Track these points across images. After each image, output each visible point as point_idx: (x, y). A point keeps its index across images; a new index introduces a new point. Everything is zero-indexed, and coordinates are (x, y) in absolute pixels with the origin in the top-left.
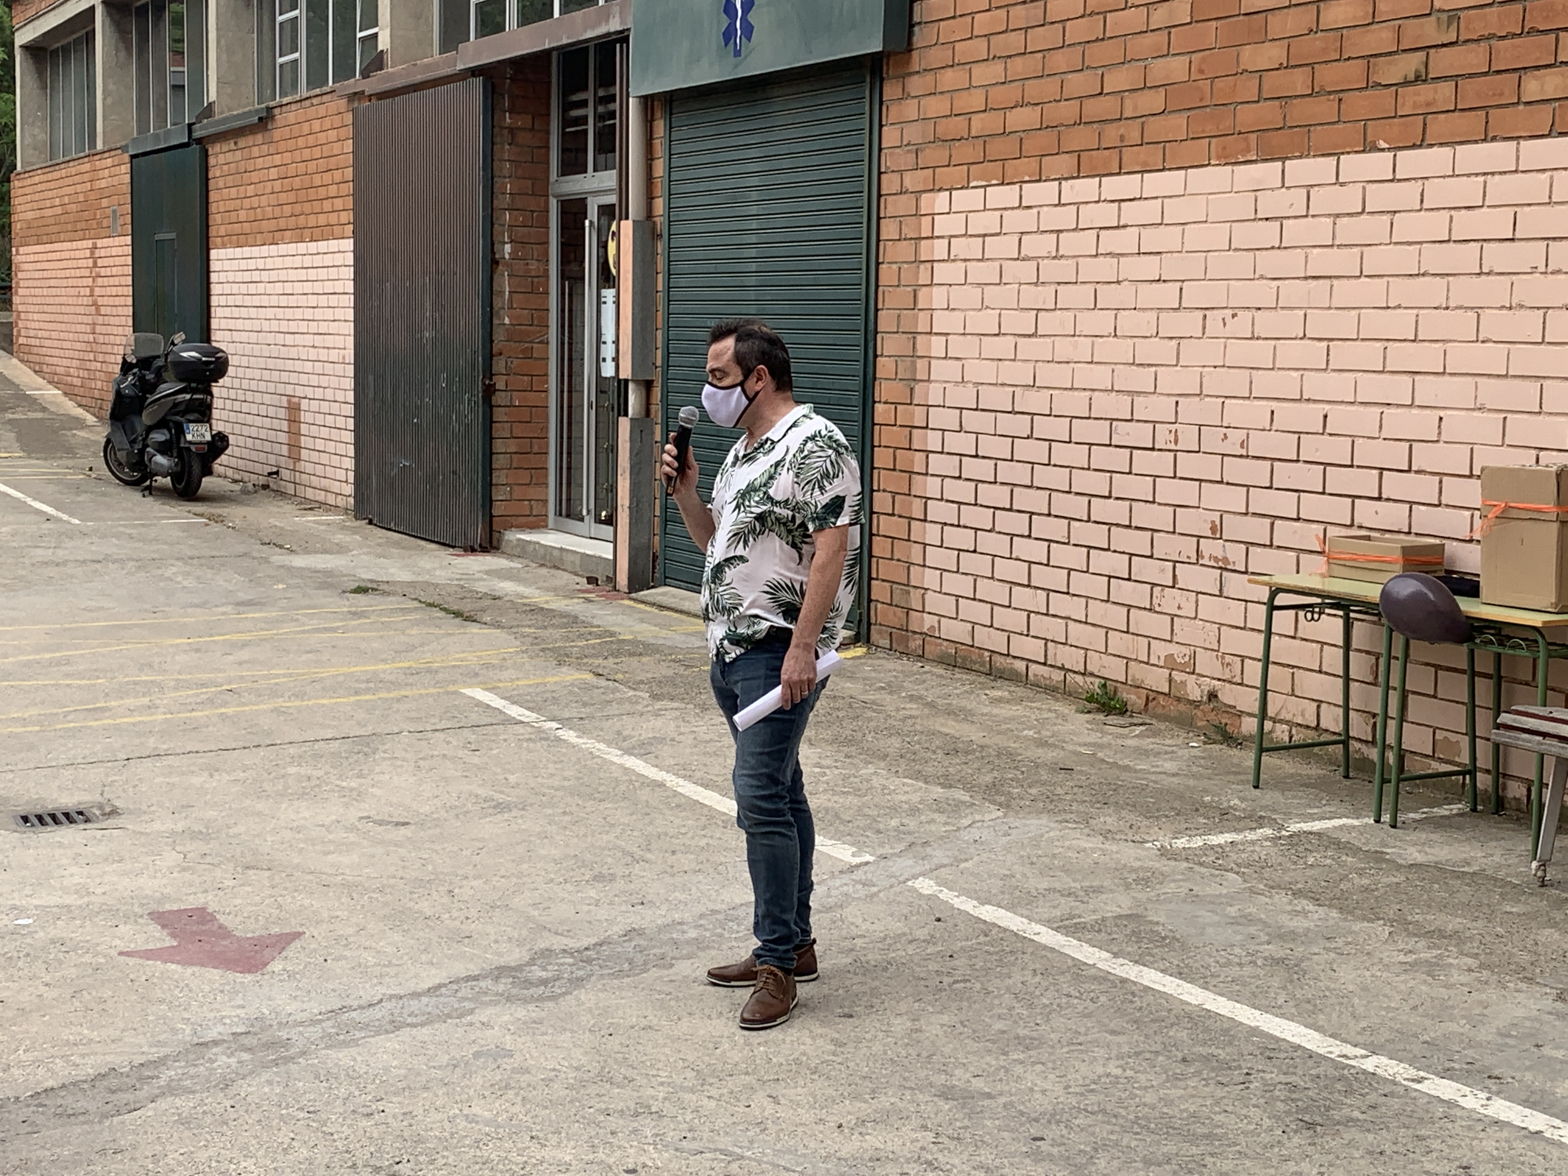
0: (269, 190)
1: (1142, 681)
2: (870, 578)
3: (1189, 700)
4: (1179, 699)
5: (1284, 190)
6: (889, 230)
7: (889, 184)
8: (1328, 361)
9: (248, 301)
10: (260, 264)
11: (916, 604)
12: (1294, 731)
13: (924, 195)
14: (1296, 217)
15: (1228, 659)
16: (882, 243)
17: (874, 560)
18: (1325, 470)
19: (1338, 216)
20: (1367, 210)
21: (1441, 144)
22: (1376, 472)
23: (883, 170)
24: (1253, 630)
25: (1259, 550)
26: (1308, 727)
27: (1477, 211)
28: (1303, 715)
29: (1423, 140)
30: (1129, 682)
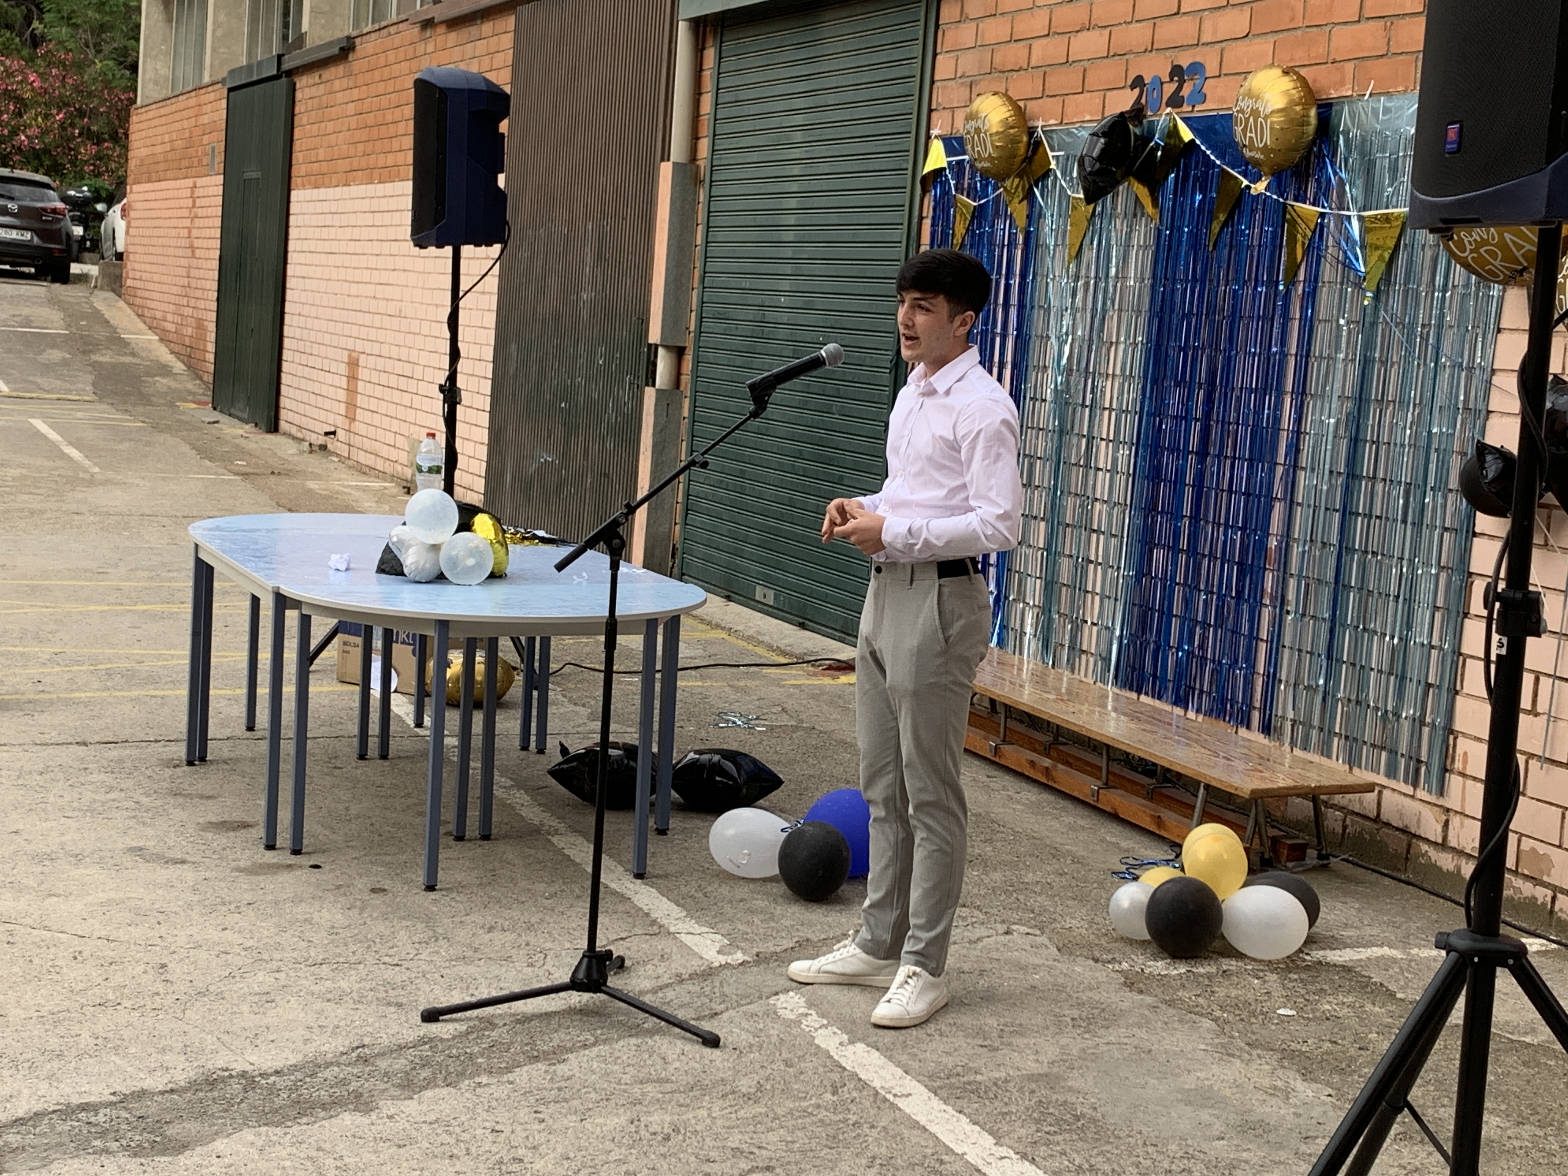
0: (345, 128)
9: (321, 246)
10: (333, 206)
23: (933, 107)
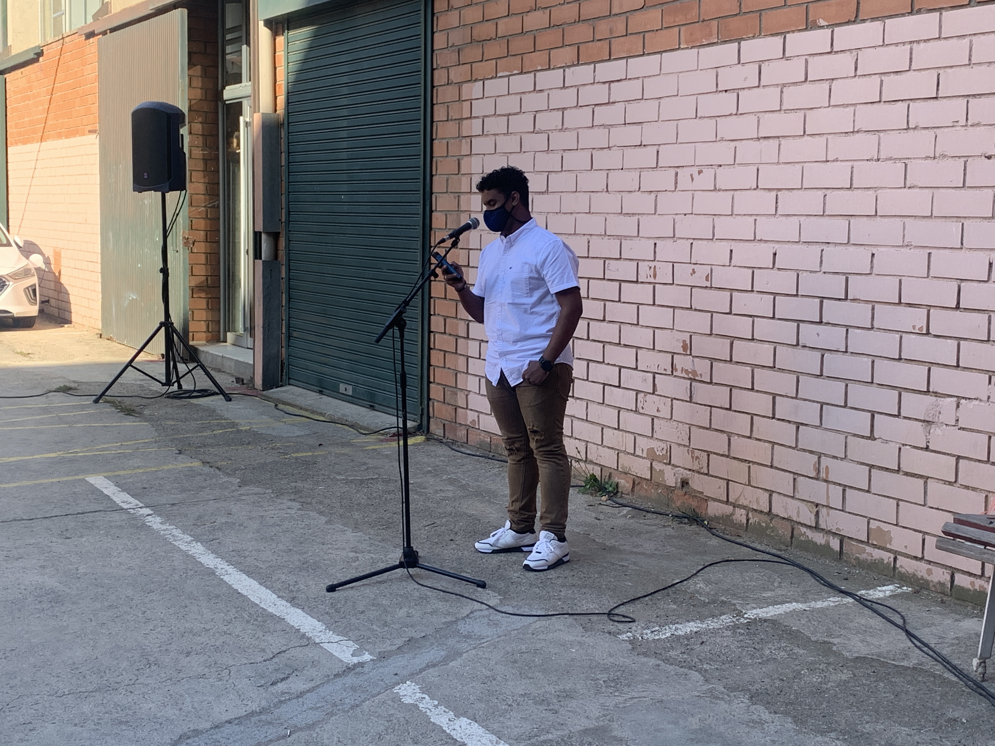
1: (630, 469)
2: (429, 382)
3: (666, 486)
4: (658, 485)
5: (740, 66)
6: (440, 114)
7: (440, 77)
8: (776, 208)
11: (461, 402)
12: (750, 515)
13: (465, 86)
14: (749, 88)
15: (697, 453)
16: (435, 124)
17: (432, 368)
18: (774, 299)
19: (784, 85)
20: (809, 79)
21: (873, 19)
22: (818, 301)
23: (435, 67)
24: (717, 430)
25: (721, 365)
26: (761, 512)
27: (904, 75)
28: (758, 502)
29: (856, 17)
30: (620, 469)
